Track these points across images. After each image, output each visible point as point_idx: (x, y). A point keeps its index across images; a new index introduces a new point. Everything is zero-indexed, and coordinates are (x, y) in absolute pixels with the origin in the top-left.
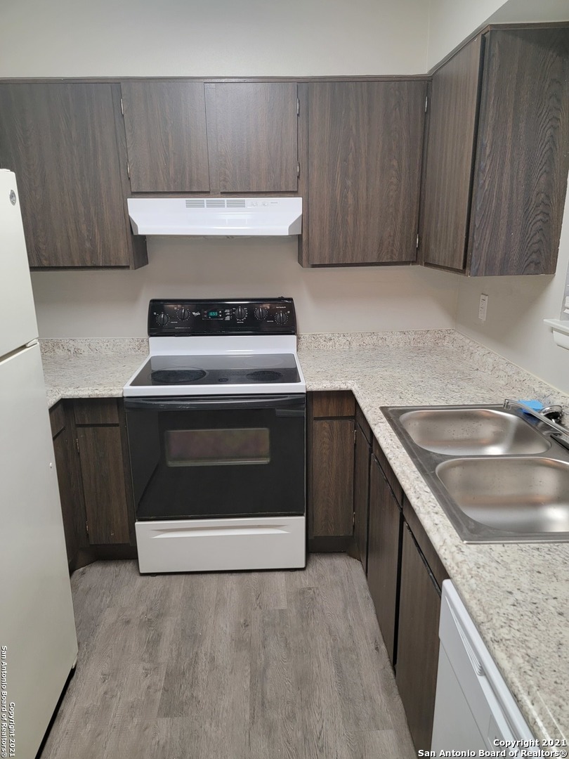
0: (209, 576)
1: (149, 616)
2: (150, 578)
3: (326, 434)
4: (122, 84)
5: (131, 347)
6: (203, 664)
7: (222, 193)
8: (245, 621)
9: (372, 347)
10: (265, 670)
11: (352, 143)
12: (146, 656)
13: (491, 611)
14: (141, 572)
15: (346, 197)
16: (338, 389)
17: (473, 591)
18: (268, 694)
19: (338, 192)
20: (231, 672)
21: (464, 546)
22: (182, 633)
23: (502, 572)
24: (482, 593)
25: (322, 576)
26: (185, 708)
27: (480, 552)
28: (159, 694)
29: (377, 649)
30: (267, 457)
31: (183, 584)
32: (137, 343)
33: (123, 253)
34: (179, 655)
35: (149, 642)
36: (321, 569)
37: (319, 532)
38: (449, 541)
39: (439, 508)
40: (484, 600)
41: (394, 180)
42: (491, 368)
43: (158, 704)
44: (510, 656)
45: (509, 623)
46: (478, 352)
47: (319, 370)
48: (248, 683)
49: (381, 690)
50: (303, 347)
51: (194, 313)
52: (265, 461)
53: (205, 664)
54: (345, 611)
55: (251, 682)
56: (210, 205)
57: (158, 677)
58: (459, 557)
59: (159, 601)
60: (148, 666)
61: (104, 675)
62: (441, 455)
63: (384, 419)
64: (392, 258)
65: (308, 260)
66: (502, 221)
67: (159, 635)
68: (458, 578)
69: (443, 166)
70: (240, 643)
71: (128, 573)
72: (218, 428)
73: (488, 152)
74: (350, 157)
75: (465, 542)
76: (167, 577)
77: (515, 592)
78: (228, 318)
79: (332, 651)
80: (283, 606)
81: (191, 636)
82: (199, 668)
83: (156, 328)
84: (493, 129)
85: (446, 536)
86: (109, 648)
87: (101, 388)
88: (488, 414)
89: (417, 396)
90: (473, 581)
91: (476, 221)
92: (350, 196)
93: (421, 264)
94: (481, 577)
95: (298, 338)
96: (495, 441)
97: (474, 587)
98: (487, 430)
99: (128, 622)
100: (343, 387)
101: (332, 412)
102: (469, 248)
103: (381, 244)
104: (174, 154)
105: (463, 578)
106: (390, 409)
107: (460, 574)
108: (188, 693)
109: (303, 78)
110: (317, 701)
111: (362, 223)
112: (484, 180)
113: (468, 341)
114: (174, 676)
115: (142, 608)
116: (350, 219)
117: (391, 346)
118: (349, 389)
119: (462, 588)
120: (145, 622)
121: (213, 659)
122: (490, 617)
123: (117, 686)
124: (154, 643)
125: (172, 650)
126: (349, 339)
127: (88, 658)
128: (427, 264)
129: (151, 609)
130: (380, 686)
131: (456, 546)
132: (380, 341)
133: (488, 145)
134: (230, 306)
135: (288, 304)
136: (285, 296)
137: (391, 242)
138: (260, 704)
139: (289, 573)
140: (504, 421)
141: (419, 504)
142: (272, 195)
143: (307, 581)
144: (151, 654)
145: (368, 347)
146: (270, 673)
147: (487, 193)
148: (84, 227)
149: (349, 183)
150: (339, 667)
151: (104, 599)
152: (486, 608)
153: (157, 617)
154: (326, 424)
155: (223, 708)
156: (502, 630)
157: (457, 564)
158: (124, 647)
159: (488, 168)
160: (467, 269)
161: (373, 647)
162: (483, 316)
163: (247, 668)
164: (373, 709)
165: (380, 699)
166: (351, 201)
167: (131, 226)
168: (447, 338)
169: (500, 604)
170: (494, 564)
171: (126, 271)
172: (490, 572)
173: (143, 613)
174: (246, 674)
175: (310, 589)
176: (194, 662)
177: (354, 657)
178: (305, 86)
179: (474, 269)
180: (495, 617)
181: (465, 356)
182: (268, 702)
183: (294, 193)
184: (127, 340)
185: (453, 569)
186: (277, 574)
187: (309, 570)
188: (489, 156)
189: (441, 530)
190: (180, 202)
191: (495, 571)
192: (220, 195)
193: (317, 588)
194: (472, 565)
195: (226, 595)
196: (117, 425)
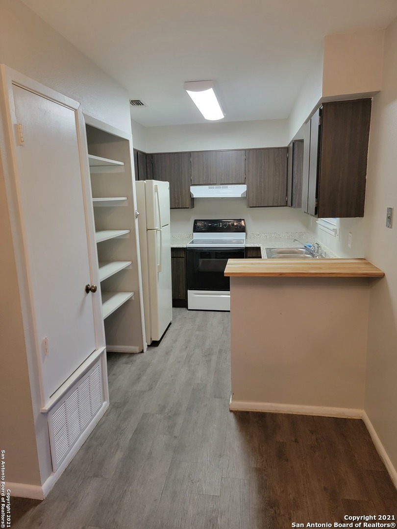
0: (211, 312)
2: (191, 311)
4: (191, 153)
5: (187, 237)
7: (220, 184)
9: (275, 238)
11: (263, 168)
14: (189, 309)
16: (256, 246)
19: (258, 183)
31: (202, 313)
33: (188, 203)
41: (278, 179)
50: (248, 237)
51: (209, 224)
64: (277, 204)
65: (248, 205)
74: (262, 172)
76: (197, 311)
78: (221, 226)
83: (196, 229)
87: (180, 245)
91: (294, 192)
92: (262, 184)
95: (246, 234)
100: (258, 246)
101: (254, 255)
103: (274, 199)
109: (247, 149)
111: (267, 193)
112: (295, 181)
116: (263, 192)
117: (282, 237)
126: (266, 235)
132: (278, 236)
134: (222, 222)
135: (243, 221)
136: (242, 218)
137: (277, 199)
142: (236, 184)
148: (176, 195)
149: (262, 180)
160: (292, 206)
166: (263, 186)
167: (190, 194)
171: (188, 209)
178: (248, 151)
179: (294, 206)
183: (244, 184)
184: (185, 234)
190: (207, 187)
196: (183, 257)
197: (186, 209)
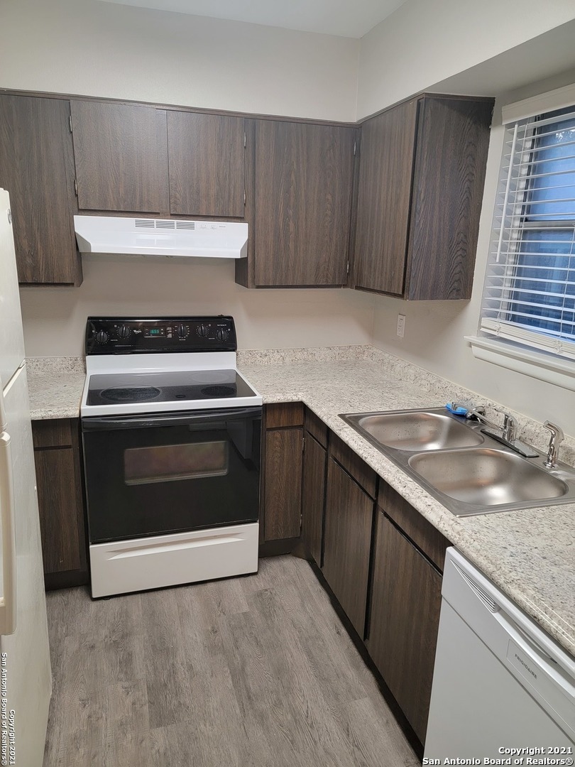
0: (165, 592)
1: (113, 638)
2: (104, 602)
3: (277, 443)
4: (71, 101)
5: (64, 366)
6: (182, 674)
7: (172, 215)
8: (213, 628)
9: (303, 362)
10: (243, 669)
11: (293, 177)
12: (122, 676)
13: (498, 562)
14: (94, 596)
15: (288, 225)
16: (290, 401)
17: (478, 551)
18: (252, 688)
19: (281, 220)
20: (212, 676)
21: (458, 519)
22: (153, 649)
23: (493, 534)
24: (487, 551)
25: (275, 578)
26: (176, 715)
27: (471, 522)
28: (146, 708)
29: (338, 633)
30: (224, 468)
31: (140, 603)
32: (70, 362)
33: (68, 269)
34: (155, 669)
35: (120, 663)
36: (272, 571)
37: (270, 536)
38: (444, 516)
39: (425, 493)
40: (490, 556)
41: (329, 212)
42: (413, 378)
43: (147, 717)
44: (523, 591)
45: (513, 568)
46: (399, 365)
47: (267, 384)
48: (231, 682)
49: (350, 667)
51: (135, 331)
52: (224, 473)
53: (185, 674)
54: (303, 606)
55: (233, 681)
56: (160, 226)
57: (141, 693)
58: (458, 528)
59: (120, 623)
60: (126, 684)
61: (83, 700)
62: (407, 451)
63: (347, 425)
64: (327, 281)
65: (253, 281)
66: (432, 255)
67: (130, 655)
68: (462, 544)
69: (377, 204)
70: (213, 648)
71: (78, 601)
72: (168, 444)
73: (422, 197)
74: (292, 189)
75: (458, 516)
76: (122, 598)
77: (508, 547)
78: (170, 336)
79: (300, 642)
80: (246, 609)
81: (162, 649)
82: (180, 678)
84: (426, 179)
85: (441, 513)
86: (80, 675)
87: (55, 409)
88: (425, 417)
89: (363, 404)
90: (476, 543)
91: (413, 253)
92: (291, 224)
93: (352, 288)
94: (481, 540)
95: (237, 355)
96: (433, 439)
97: (479, 547)
98: (425, 430)
99: (93, 647)
100: (295, 399)
101: (284, 423)
102: (407, 276)
103: (318, 268)
104: (125, 174)
105: (467, 542)
106: (347, 416)
107: (463, 539)
108: (175, 702)
109: (249, 114)
110: (297, 686)
111: (301, 250)
112: (419, 220)
113: (387, 355)
114: (156, 690)
115: (104, 632)
116: (291, 245)
117: (319, 360)
118: (300, 400)
119: (468, 550)
120: (111, 644)
121: (191, 668)
122: (498, 566)
123: (99, 708)
124: (127, 661)
125: (147, 666)
126: (283, 354)
127: (60, 687)
128: (358, 288)
129: (114, 631)
130: (348, 663)
131: (453, 520)
132: (310, 356)
133: (423, 192)
134: (172, 324)
135: (228, 322)
136: (225, 315)
137: (326, 267)
138: (247, 698)
139: (242, 579)
140: (439, 421)
141: (408, 492)
142: (220, 219)
143: (262, 584)
144: (126, 673)
145: (299, 362)
146: (248, 669)
147: (421, 232)
148: (25, 242)
149: (291, 212)
150: (309, 654)
151: (59, 629)
152: (494, 561)
153: (122, 637)
154: (278, 434)
155: (213, 708)
156: (511, 574)
157: (458, 533)
158: (96, 671)
159: (422, 210)
160: (406, 293)
161: (335, 632)
162: (400, 333)
163: (226, 669)
164: (347, 683)
165: (351, 674)
166: (292, 229)
167: (76, 241)
168: (366, 353)
169: (502, 557)
170: (485, 530)
171: (70, 288)
172: (485, 536)
173: (106, 637)
174: (227, 674)
175: (266, 590)
176: (173, 673)
177: (321, 643)
178: (251, 122)
179: (411, 294)
180: (503, 566)
181: (385, 368)
182: (254, 695)
183: (240, 219)
184: (58, 360)
185: (455, 537)
186: (232, 581)
187: (262, 574)
188: (423, 200)
189: (435, 509)
190: (131, 221)
191: (487, 534)
192: (169, 217)
193: (273, 589)
194: (470, 532)
195: (187, 607)
196: (69, 447)
197: (63, 288)
